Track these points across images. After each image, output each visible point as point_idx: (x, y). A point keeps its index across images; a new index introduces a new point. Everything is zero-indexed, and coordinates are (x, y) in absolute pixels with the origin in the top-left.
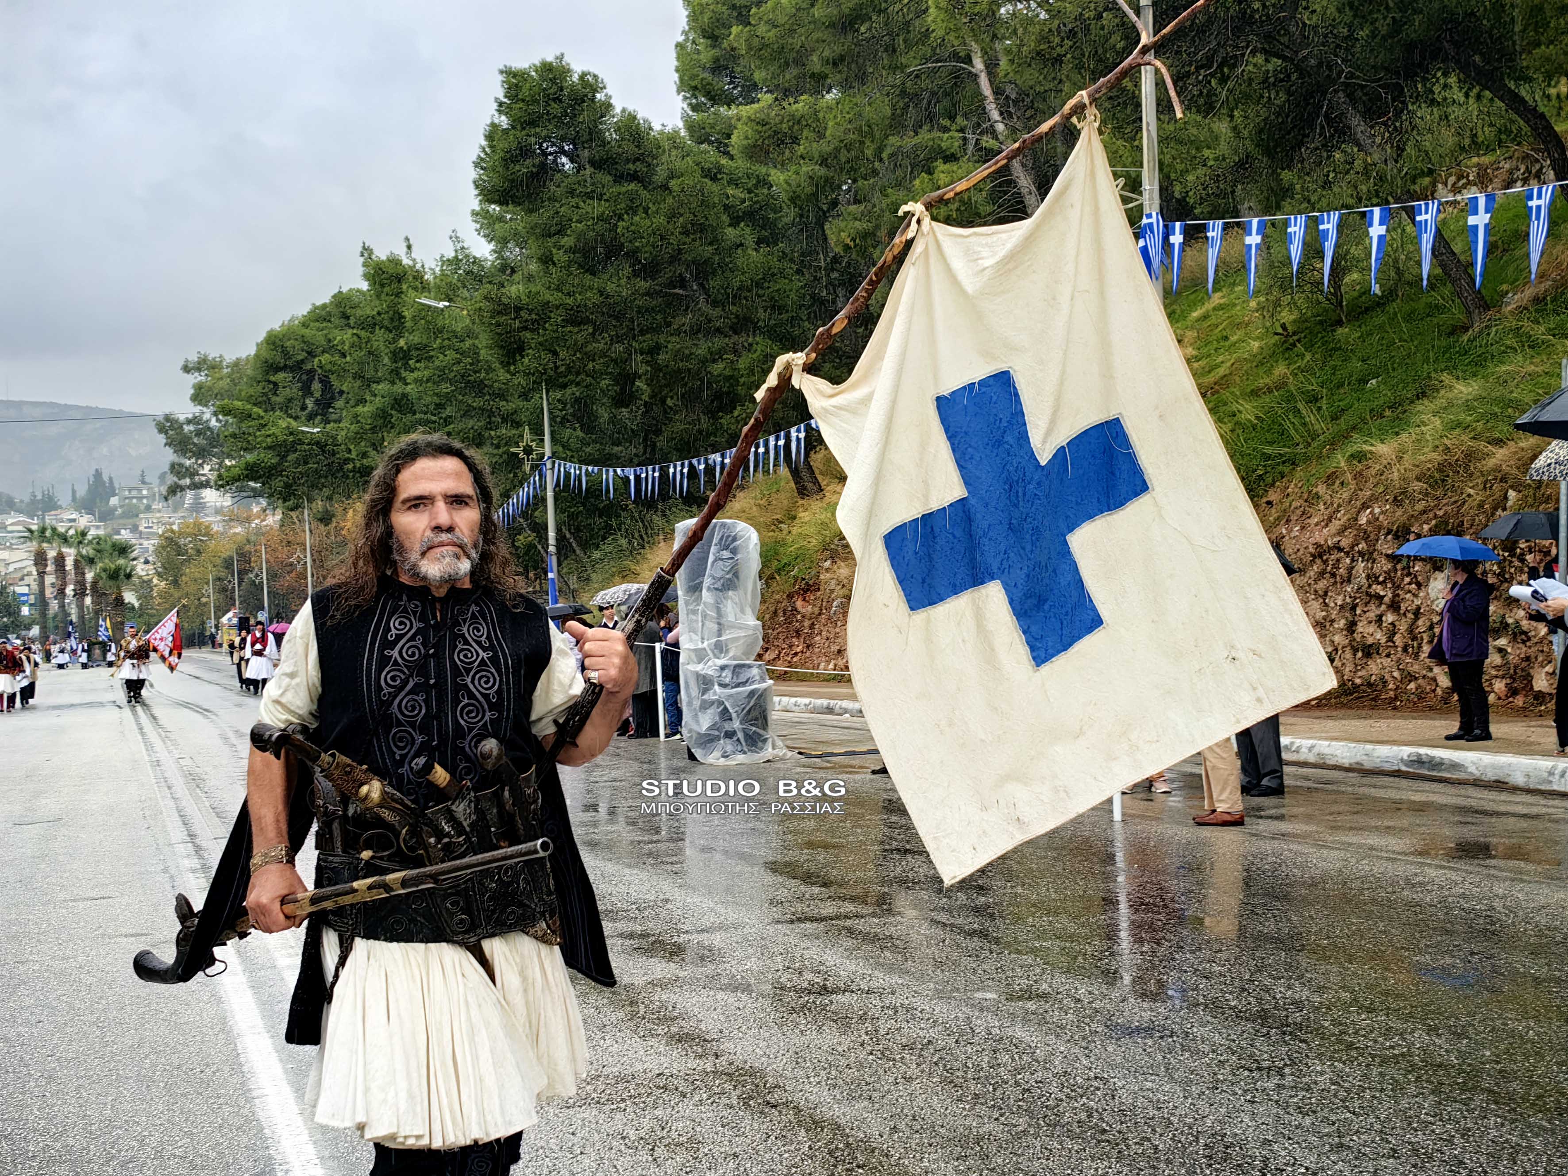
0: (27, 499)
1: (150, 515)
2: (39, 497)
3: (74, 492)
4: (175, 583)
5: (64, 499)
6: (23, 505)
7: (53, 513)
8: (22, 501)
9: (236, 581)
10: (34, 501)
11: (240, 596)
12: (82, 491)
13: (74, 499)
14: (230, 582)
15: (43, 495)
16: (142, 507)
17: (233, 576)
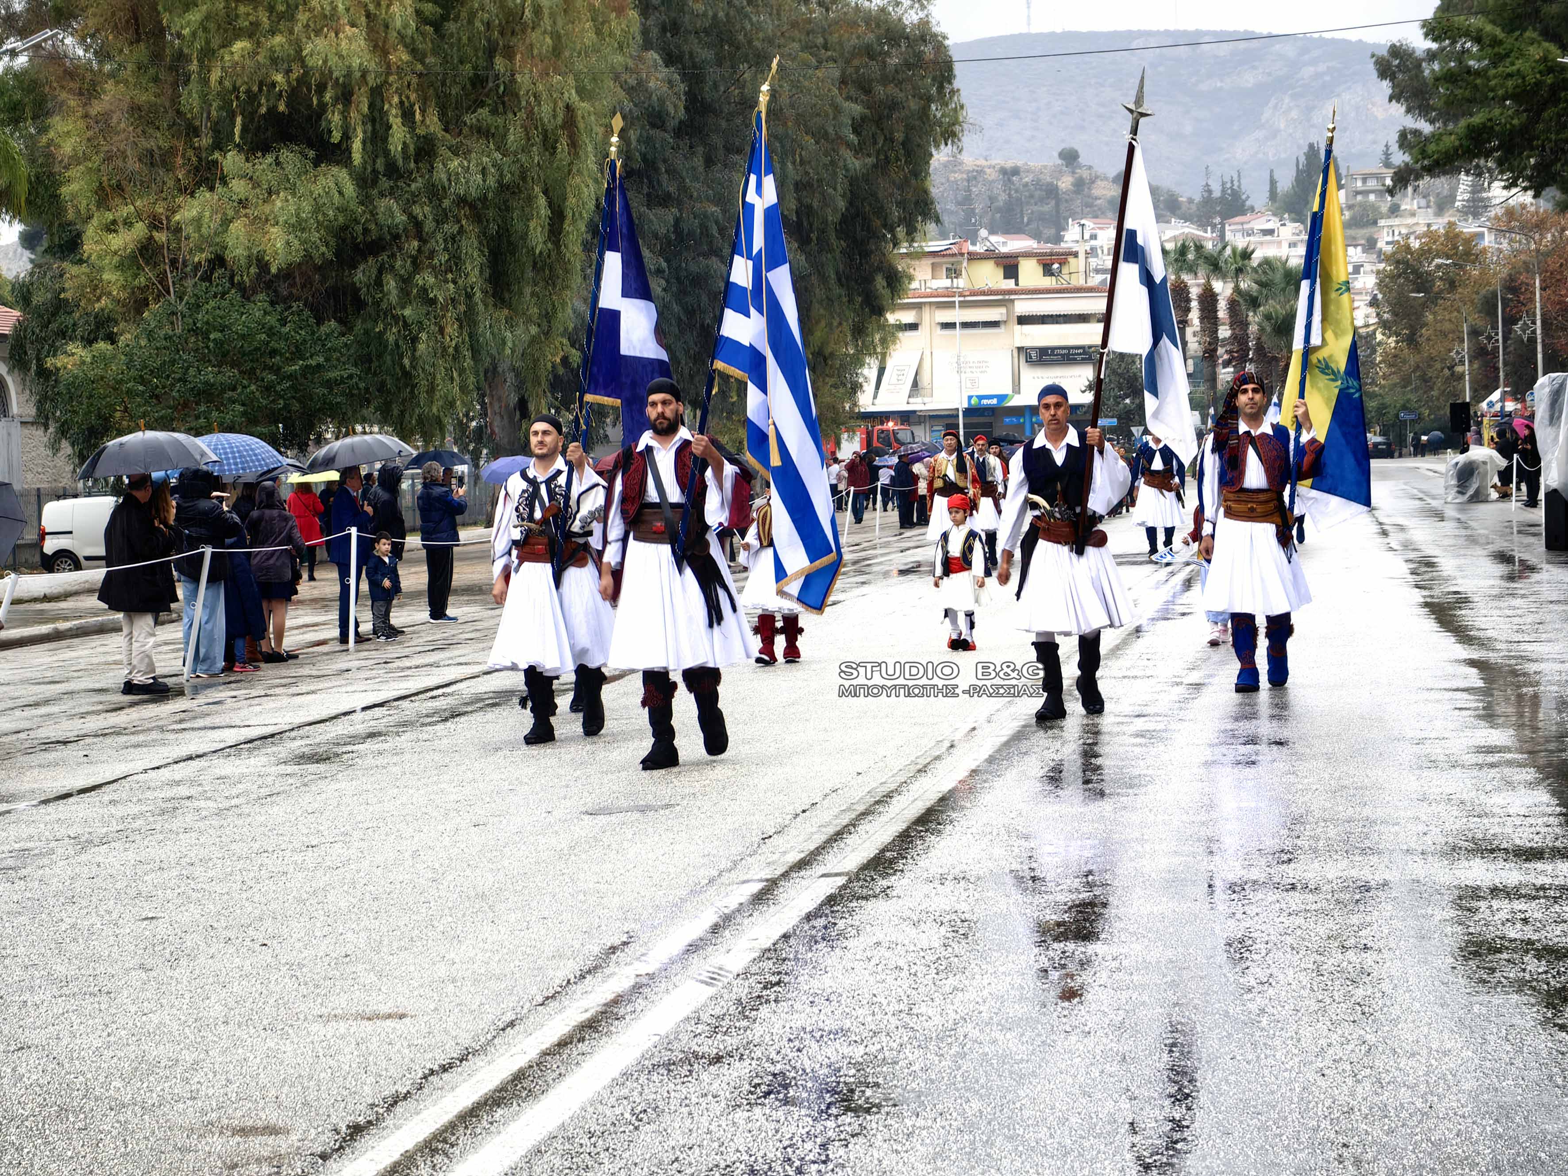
0: (1197, 198)
1: (1396, 221)
2: (1217, 194)
3: (1273, 183)
4: (1411, 340)
5: (1258, 196)
6: (1194, 207)
7: (1238, 219)
8: (1190, 201)
9: (1500, 337)
10: (1208, 200)
11: (1505, 364)
12: (1286, 181)
13: (1273, 194)
14: (1489, 338)
15: (1223, 191)
16: (1384, 209)
17: (1495, 327)
